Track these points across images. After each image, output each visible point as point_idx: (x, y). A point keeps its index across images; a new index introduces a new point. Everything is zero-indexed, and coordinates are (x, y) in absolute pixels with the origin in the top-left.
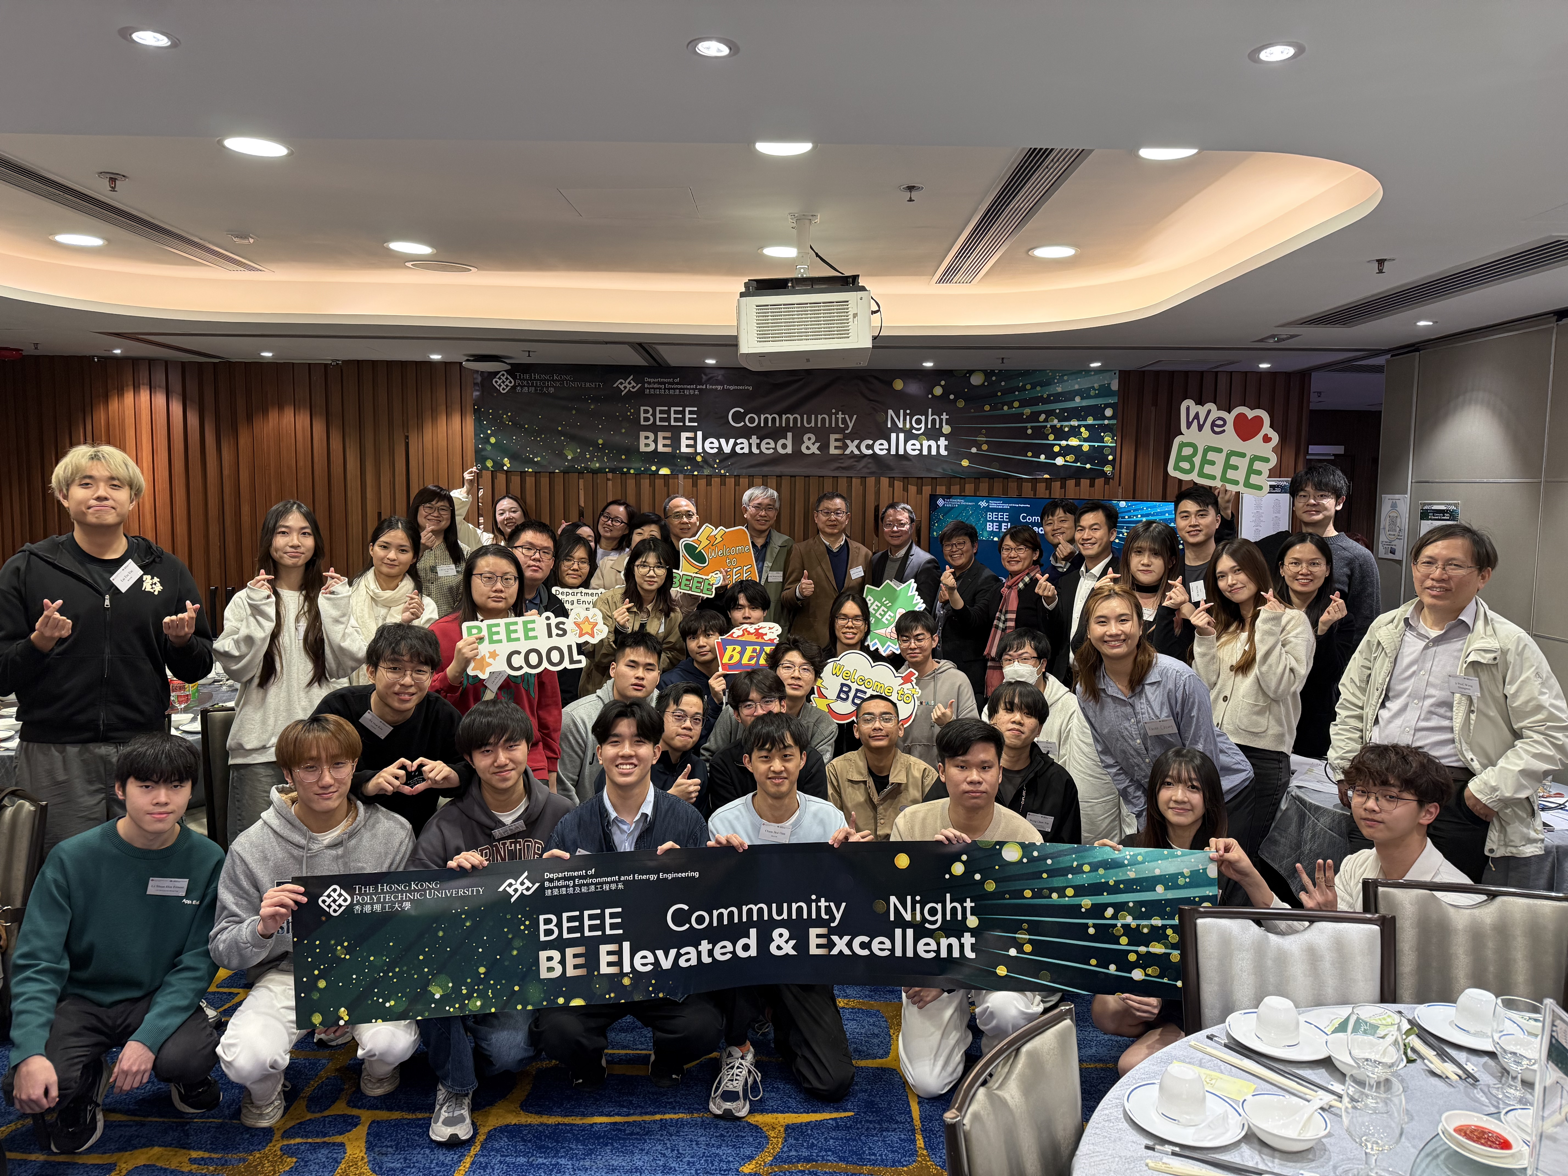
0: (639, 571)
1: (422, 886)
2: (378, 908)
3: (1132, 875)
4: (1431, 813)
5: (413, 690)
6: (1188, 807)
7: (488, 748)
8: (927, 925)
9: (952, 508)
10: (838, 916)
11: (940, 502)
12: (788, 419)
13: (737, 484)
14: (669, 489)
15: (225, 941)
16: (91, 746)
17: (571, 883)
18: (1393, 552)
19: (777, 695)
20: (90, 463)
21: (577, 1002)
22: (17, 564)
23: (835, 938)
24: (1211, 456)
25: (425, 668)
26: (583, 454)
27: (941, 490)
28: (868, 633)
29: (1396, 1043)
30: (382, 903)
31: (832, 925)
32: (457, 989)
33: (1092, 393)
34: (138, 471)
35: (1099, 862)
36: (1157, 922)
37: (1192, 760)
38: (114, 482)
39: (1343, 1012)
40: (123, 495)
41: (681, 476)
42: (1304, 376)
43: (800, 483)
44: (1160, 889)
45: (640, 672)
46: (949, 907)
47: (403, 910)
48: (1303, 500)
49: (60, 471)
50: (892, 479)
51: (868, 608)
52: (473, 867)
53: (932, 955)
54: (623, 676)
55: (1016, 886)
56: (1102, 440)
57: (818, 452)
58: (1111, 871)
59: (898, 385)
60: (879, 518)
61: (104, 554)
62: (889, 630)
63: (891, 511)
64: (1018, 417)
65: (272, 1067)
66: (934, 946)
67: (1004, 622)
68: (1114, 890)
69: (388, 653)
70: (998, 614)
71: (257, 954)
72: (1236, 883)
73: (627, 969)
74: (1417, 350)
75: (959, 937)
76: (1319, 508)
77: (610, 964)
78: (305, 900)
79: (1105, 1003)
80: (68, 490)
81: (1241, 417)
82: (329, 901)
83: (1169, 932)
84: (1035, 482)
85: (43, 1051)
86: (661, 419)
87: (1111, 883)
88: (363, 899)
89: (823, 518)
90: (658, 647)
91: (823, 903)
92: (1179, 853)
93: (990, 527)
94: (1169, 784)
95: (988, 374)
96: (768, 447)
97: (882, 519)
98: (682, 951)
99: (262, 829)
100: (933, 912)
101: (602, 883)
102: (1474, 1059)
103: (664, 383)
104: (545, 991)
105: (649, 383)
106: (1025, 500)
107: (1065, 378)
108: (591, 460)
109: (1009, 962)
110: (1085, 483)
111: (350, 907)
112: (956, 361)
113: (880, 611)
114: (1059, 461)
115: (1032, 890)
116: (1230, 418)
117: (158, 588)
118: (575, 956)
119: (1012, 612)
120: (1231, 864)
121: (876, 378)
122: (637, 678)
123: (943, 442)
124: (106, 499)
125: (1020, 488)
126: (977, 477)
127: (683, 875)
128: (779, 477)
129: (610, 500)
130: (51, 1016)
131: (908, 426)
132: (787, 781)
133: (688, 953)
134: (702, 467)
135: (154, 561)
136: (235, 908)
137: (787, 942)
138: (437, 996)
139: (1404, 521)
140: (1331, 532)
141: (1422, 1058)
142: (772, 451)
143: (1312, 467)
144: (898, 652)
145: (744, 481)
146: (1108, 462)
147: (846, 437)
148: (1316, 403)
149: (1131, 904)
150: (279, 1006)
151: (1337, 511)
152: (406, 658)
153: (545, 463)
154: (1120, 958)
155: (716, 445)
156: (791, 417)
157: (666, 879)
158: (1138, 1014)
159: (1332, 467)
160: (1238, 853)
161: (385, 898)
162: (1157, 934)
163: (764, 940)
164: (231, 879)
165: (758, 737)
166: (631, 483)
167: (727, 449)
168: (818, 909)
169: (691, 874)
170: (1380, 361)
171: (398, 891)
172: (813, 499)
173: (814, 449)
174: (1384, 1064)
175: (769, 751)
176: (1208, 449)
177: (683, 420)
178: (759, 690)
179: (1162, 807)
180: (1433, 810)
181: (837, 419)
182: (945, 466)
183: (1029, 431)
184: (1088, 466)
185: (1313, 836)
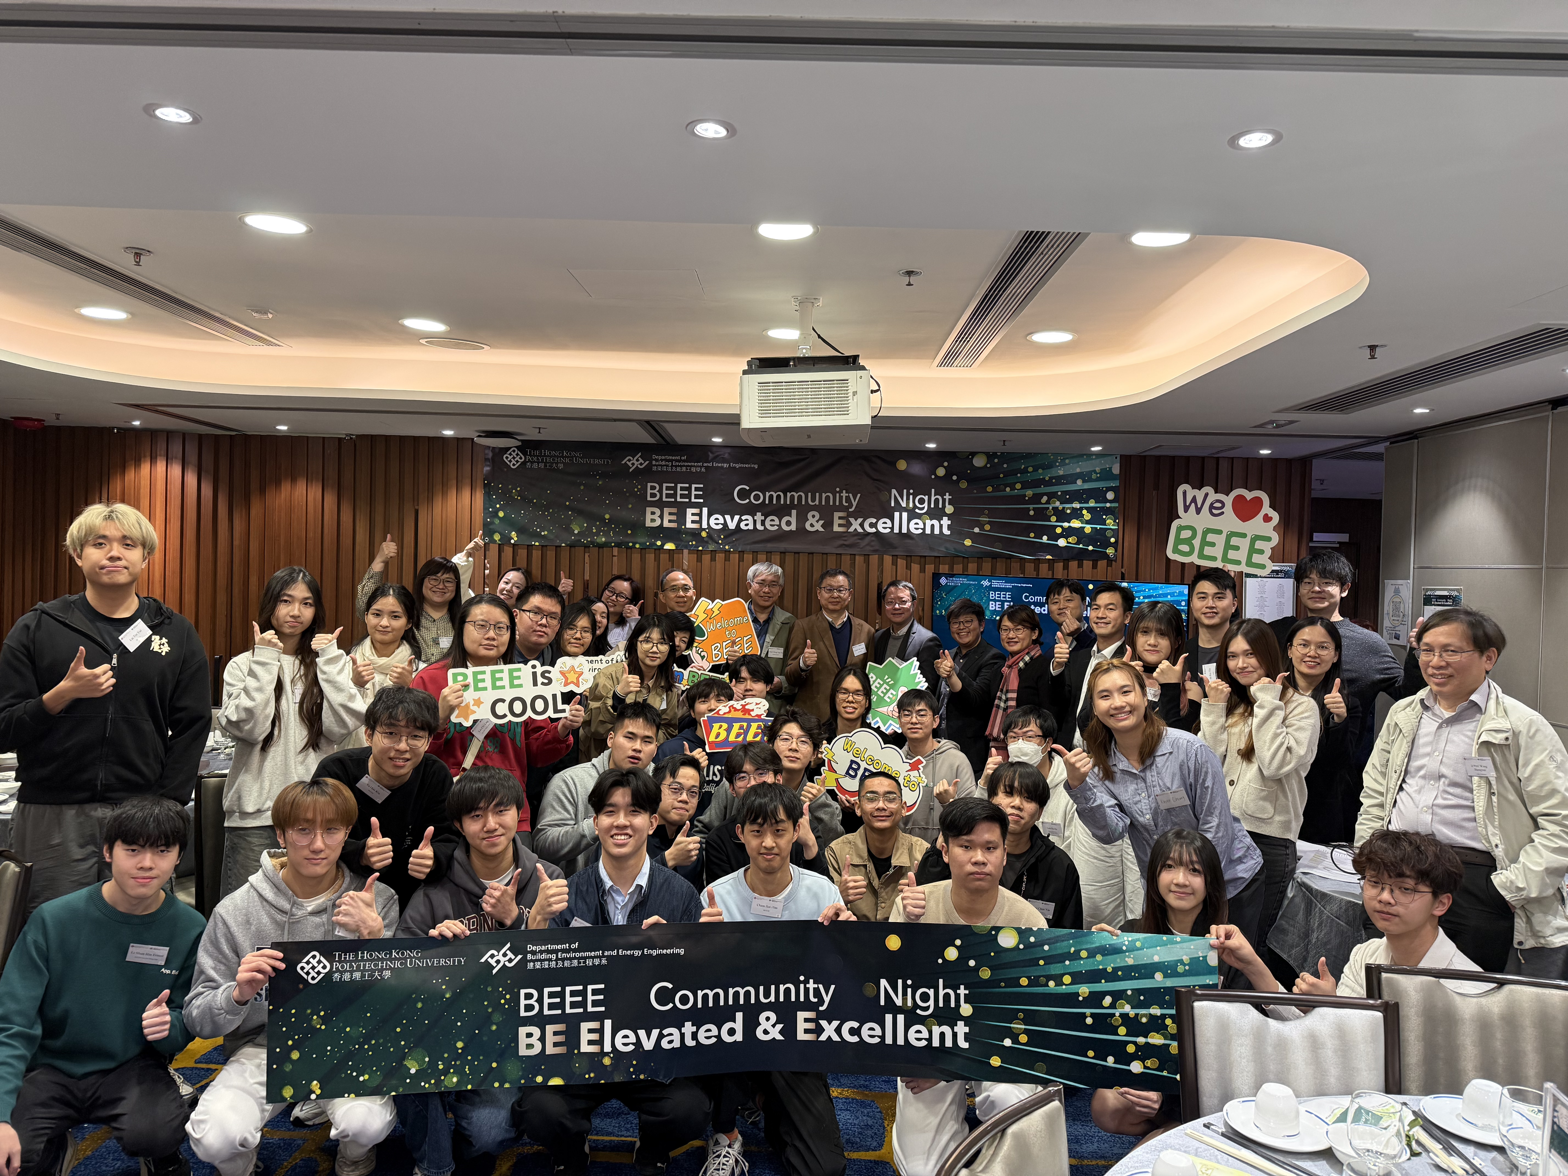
0: (643, 647)
1: (403, 954)
2: (357, 975)
3: (1130, 961)
4: (1444, 904)
5: (407, 756)
6: (1188, 890)
7: (477, 813)
8: (918, 1011)
9: (955, 587)
10: (827, 999)
11: (943, 581)
12: (792, 497)
13: (741, 559)
14: (673, 561)
15: (199, 1006)
16: (87, 807)
17: (554, 957)
18: (1397, 637)
19: (771, 767)
20: (104, 523)
21: (556, 1081)
22: (28, 622)
23: (824, 1023)
24: (1210, 537)
25: (421, 733)
26: (589, 528)
27: (944, 568)
28: (868, 709)
29: (1398, 1134)
30: (362, 971)
31: (821, 1008)
32: (433, 1064)
33: (1094, 476)
34: (150, 528)
35: (1096, 947)
36: (1156, 1011)
37: (1192, 842)
38: (127, 542)
39: (1345, 1102)
40: (135, 555)
41: (686, 552)
42: (1305, 462)
43: (803, 560)
44: (1159, 976)
45: (638, 745)
46: (941, 993)
47: (383, 979)
48: (1308, 587)
49: (75, 529)
50: (895, 557)
51: (870, 686)
52: (455, 936)
53: (924, 1043)
54: (621, 747)
55: (1011, 973)
56: (1104, 522)
57: (821, 529)
58: (1109, 957)
59: (902, 465)
60: (881, 596)
61: (114, 613)
62: (891, 708)
63: (892, 589)
64: (1021, 499)
65: (242, 1145)
66: (925, 1034)
67: (1005, 702)
68: (1112, 977)
69: (384, 717)
70: (999, 694)
71: (230, 1022)
72: (1237, 970)
73: (608, 1048)
74: (1416, 437)
75: (952, 1025)
76: (1323, 596)
77: (590, 1042)
78: (282, 966)
79: (1104, 1099)
80: (82, 550)
81: (1239, 499)
82: (307, 967)
83: (1168, 1021)
84: (1037, 562)
85: (8, 1119)
86: (668, 496)
87: (1109, 970)
88: (343, 967)
89: (826, 595)
90: (657, 720)
91: (811, 985)
92: (1178, 939)
93: (992, 606)
94: (1170, 866)
95: (990, 456)
96: (772, 524)
97: (884, 596)
98: (665, 1032)
99: (249, 891)
100: (925, 997)
101: (585, 958)
102: (1482, 1153)
103: (672, 461)
104: (523, 1069)
105: (657, 460)
106: (1026, 580)
107: (1067, 461)
108: (597, 534)
109: (1004, 1053)
110: (1088, 564)
111: (329, 975)
112: (959, 443)
113: (882, 689)
114: (1062, 542)
115: (1029, 978)
116: (1228, 500)
117: (166, 649)
118: (556, 1033)
119: (1012, 691)
120: (1232, 951)
121: (879, 457)
122: (634, 750)
123: (946, 522)
124: (119, 559)
125: (1023, 570)
126: (980, 557)
127: (669, 951)
128: (783, 553)
129: (616, 572)
130: (20, 1083)
131: (911, 505)
132: (778, 858)
133: (671, 1034)
134: (707, 542)
135: (162, 623)
136: (213, 974)
137: (774, 1026)
138: (413, 1071)
139: (1407, 606)
140: (1336, 617)
141: (1427, 1151)
142: (776, 528)
143: (1316, 554)
144: (900, 731)
145: (748, 557)
146: (1111, 545)
147: (850, 515)
148: (1318, 491)
149: (1129, 992)
150: (252, 1081)
151: (1342, 598)
152: (403, 723)
153: (552, 537)
154: (1118, 1050)
155: (721, 521)
156: (796, 495)
157: (651, 955)
158: (1138, 1108)
159: (1336, 554)
160: (1239, 941)
161: (364, 966)
162: (1156, 1025)
163: (751, 1025)
164: (212, 942)
165: (750, 810)
166: (636, 557)
167: (732, 525)
168: (807, 990)
169: (676, 951)
170: (1380, 448)
171: (379, 959)
172: (816, 575)
173: (818, 527)
174: (1387, 1156)
175: (761, 825)
176: (1208, 531)
177: (689, 496)
178: (753, 761)
179: (1162, 890)
180: (1446, 901)
181: (841, 498)
182: (948, 545)
183: (1032, 513)
184: (1090, 548)
185: (1320, 925)
